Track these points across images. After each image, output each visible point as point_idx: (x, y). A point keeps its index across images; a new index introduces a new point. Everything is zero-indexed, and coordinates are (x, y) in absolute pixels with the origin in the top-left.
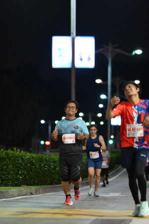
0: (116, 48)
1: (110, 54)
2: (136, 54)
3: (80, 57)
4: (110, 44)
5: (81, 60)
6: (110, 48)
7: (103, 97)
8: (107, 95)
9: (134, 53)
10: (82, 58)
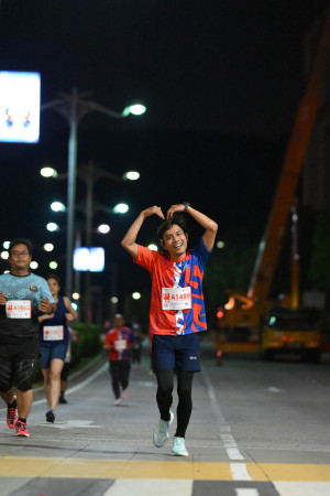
0: (87, 99)
1: (73, 112)
2: (131, 114)
3: (6, 118)
4: (75, 90)
5: (10, 123)
6: (74, 99)
7: (57, 207)
8: (65, 202)
9: (126, 112)
10: (12, 119)
